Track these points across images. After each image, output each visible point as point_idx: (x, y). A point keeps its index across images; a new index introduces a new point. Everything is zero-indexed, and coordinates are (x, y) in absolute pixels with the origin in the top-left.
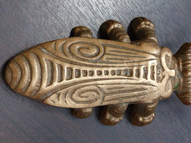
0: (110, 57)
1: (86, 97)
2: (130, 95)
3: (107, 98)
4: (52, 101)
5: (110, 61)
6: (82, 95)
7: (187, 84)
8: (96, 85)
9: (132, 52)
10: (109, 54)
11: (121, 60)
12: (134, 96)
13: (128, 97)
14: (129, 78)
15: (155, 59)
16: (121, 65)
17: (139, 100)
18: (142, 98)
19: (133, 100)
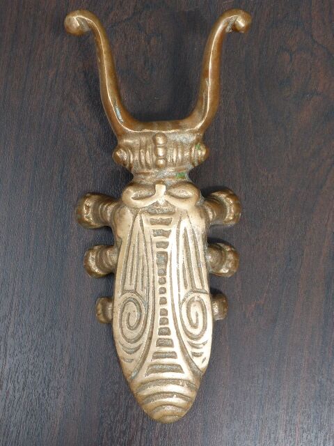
0: (140, 283)
1: (197, 315)
2: (194, 252)
3: (198, 285)
4: (203, 362)
5: (145, 285)
6: (194, 321)
7: (176, 161)
8: (180, 304)
9: (131, 251)
10: (136, 286)
11: (143, 269)
12: (196, 247)
13: (196, 256)
14: (169, 257)
15: (141, 217)
16: (151, 269)
17: (201, 239)
18: (198, 234)
19: (201, 246)
